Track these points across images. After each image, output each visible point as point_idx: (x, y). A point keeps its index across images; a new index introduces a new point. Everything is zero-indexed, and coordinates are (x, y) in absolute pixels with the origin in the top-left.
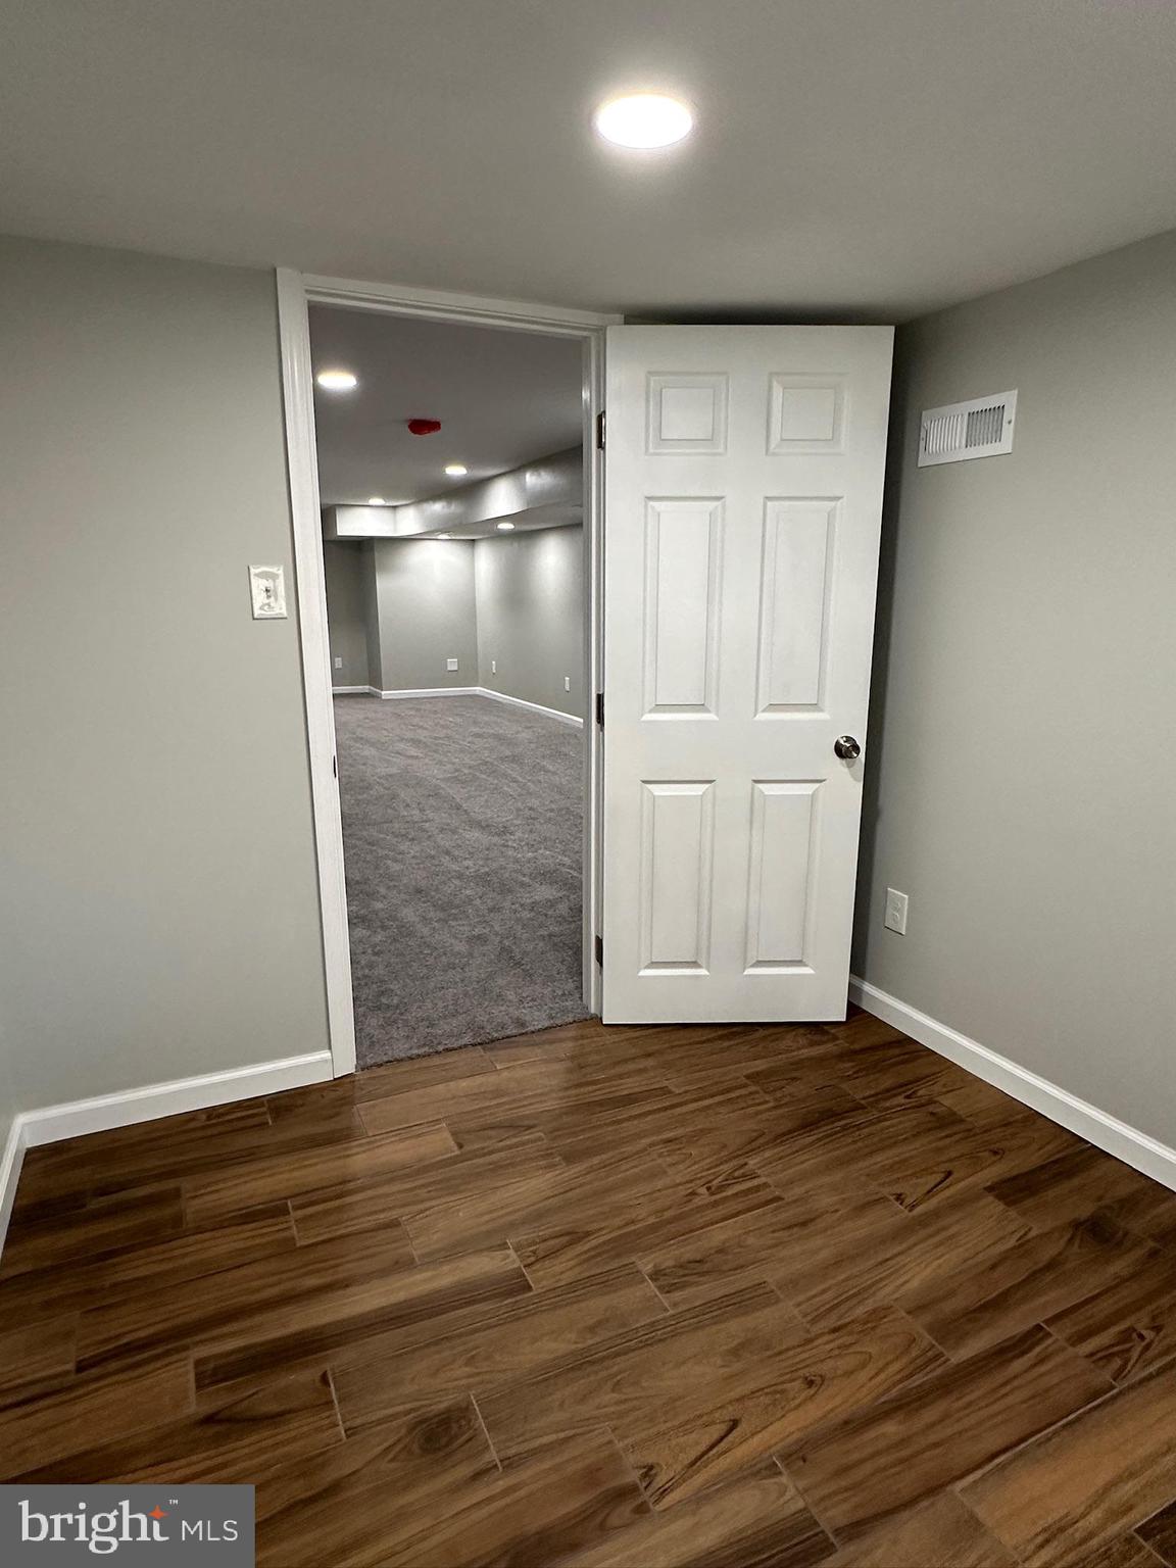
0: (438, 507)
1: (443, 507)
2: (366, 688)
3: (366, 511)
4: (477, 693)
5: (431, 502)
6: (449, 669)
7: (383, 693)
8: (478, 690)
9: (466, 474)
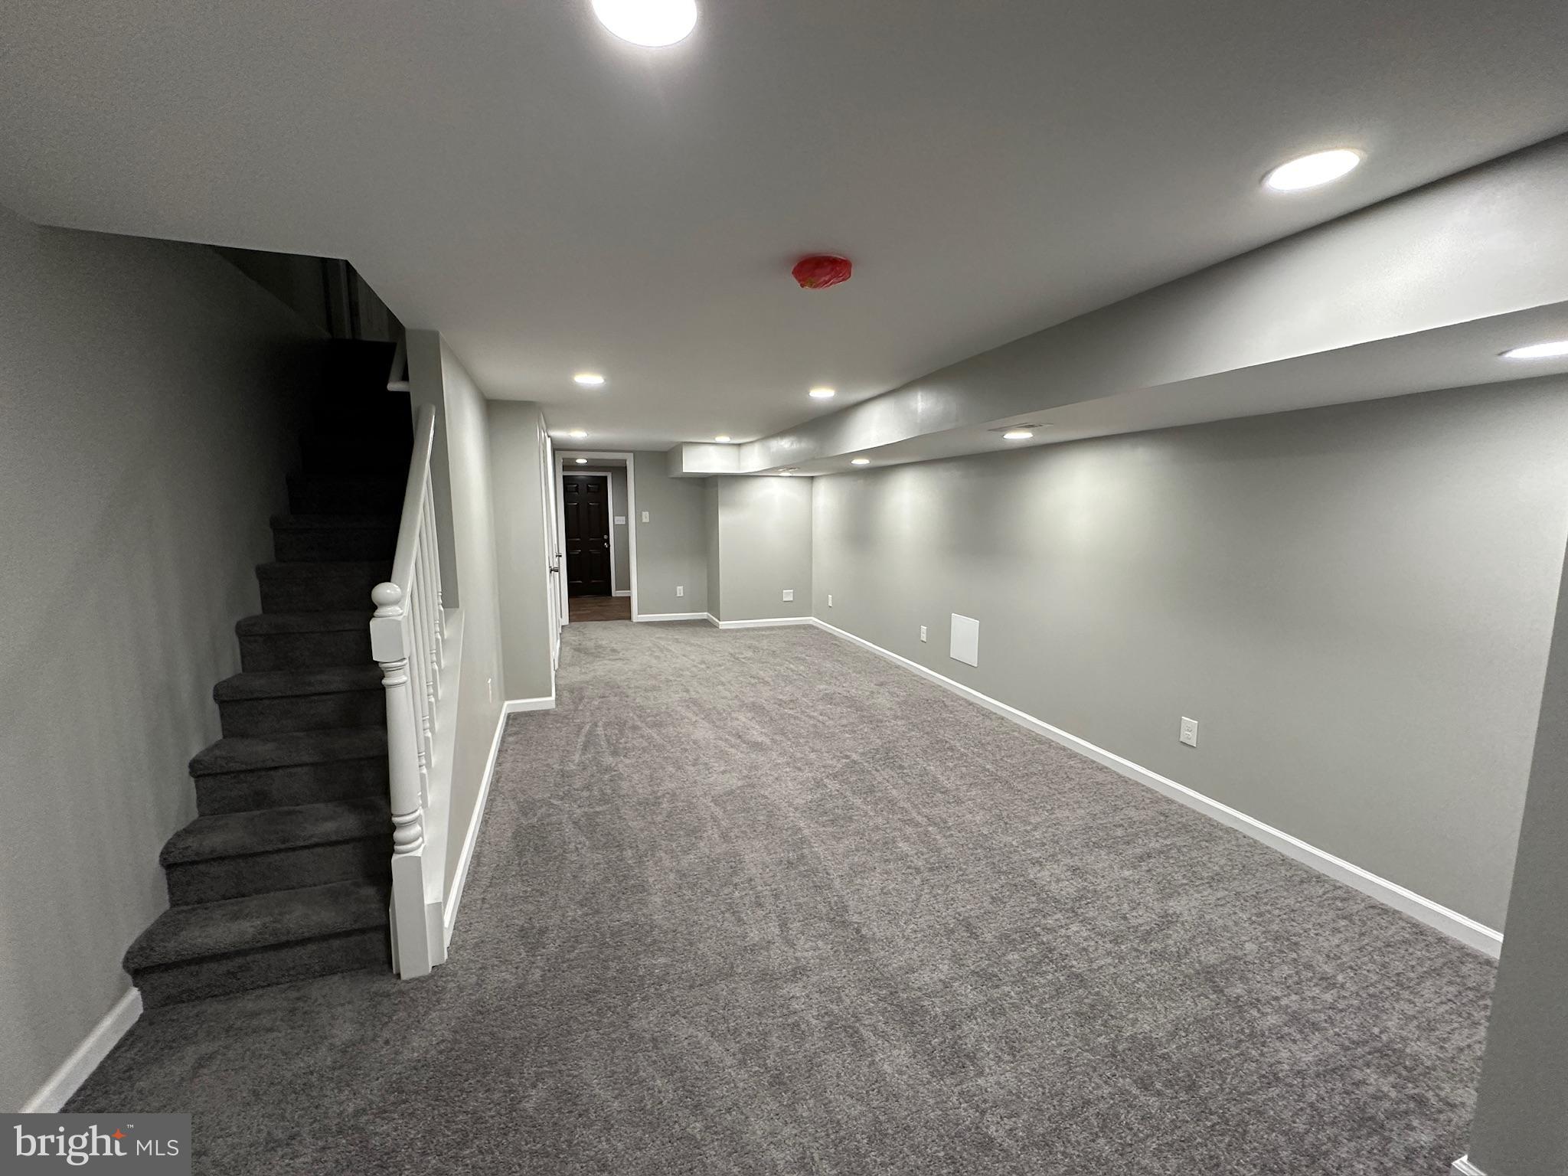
0: (786, 445)
1: (792, 444)
2: (705, 615)
3: (711, 448)
4: (811, 623)
5: (779, 438)
6: (784, 599)
7: (720, 623)
8: (813, 620)
9: (833, 398)
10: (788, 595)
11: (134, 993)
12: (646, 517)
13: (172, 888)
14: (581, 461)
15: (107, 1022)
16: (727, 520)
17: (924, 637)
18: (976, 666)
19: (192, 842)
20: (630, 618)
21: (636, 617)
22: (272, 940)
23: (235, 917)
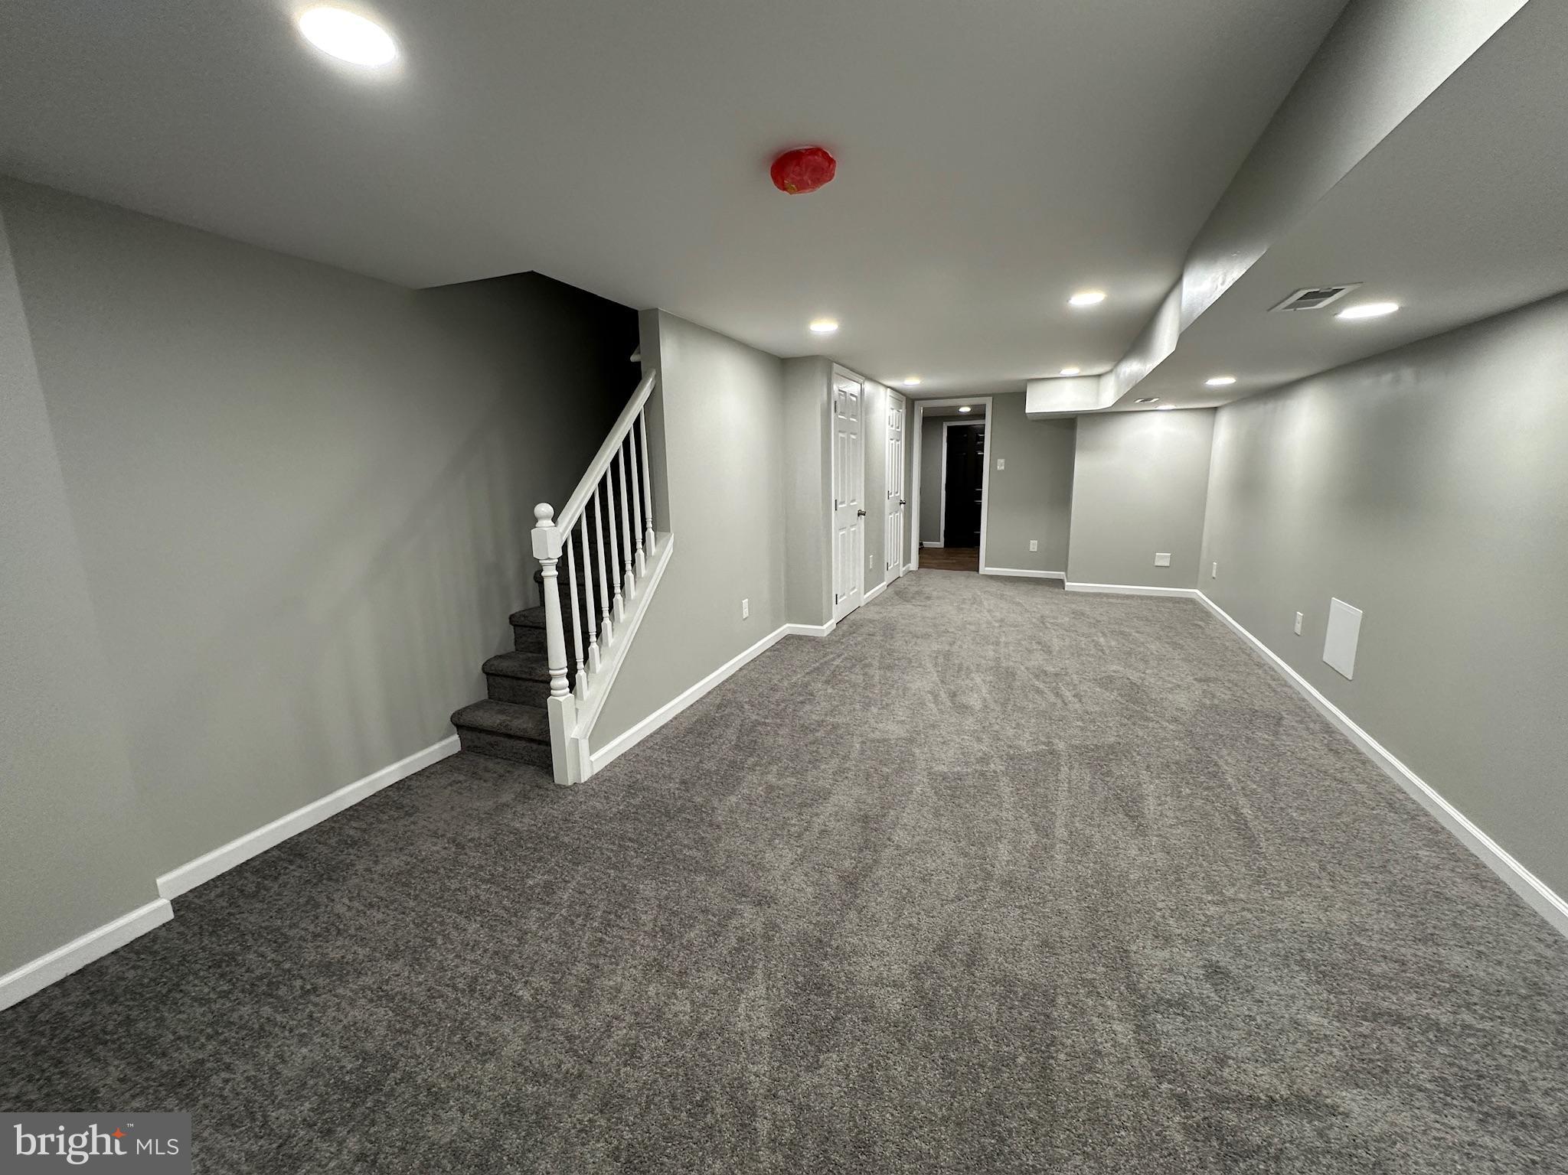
2: (1052, 573)
4: (1192, 596)
6: (1156, 564)
7: (1070, 584)
8: (1197, 594)
9: (1107, 299)
10: (1163, 559)
11: (456, 737)
12: (1001, 465)
13: (490, 687)
14: (965, 410)
15: (436, 746)
16: (1083, 465)
17: (1298, 628)
18: (1350, 678)
19: (496, 663)
20: (977, 570)
21: (984, 569)
22: (504, 730)
23: (501, 712)
